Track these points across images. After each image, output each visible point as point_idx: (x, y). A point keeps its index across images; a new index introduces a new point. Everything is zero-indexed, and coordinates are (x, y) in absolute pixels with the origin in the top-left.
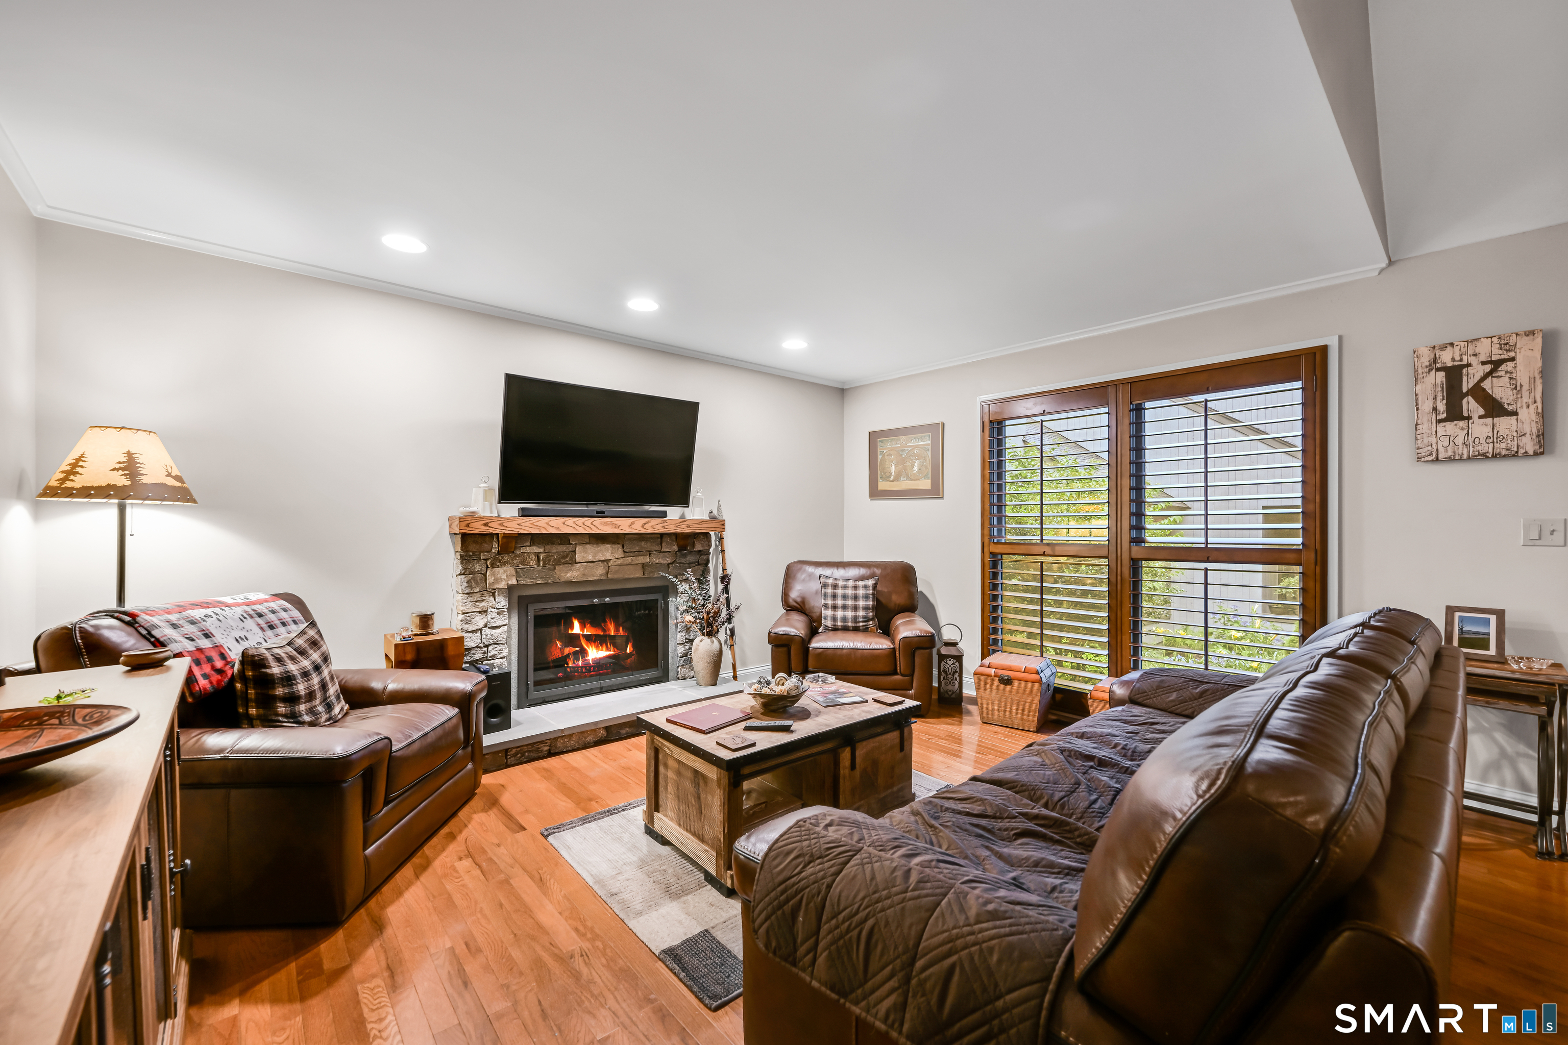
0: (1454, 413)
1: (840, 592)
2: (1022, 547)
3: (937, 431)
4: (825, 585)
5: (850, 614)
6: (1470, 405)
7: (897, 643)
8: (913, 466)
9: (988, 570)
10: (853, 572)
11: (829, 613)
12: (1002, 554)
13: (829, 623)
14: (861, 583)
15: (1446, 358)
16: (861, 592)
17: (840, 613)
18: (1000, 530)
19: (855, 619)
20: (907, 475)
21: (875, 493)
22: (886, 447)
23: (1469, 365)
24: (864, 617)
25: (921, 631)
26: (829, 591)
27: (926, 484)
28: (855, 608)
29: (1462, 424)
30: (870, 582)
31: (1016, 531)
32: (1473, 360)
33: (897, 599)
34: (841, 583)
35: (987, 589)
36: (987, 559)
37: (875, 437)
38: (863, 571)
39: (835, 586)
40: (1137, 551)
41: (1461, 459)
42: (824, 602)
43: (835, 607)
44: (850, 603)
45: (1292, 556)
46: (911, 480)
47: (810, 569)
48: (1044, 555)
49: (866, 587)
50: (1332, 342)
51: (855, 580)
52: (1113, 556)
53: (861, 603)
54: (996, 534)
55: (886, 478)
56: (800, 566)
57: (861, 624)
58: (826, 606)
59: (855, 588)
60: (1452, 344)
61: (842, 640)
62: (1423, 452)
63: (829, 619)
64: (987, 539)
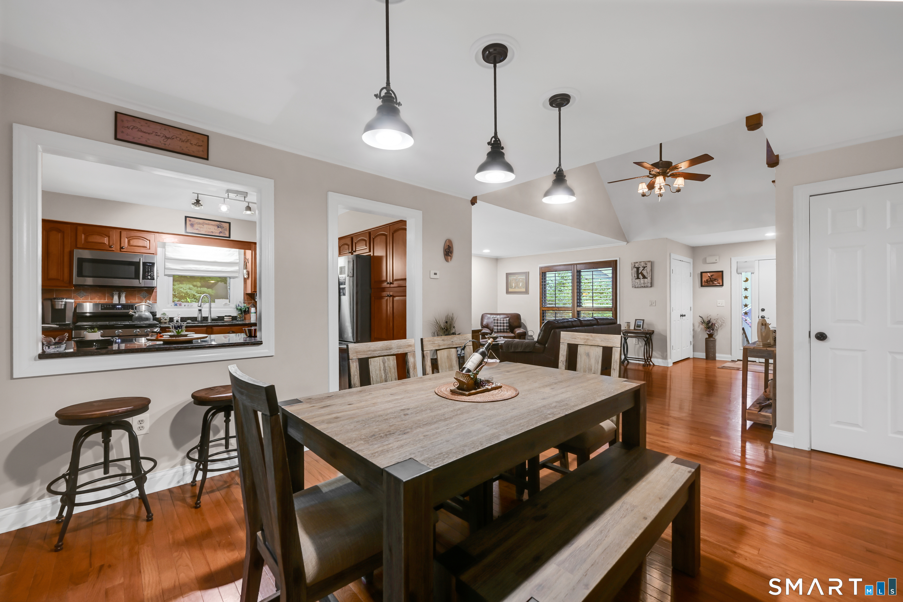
0: (638, 278)
1: (499, 321)
2: (551, 308)
3: (527, 274)
4: (494, 320)
5: (502, 328)
6: (640, 276)
7: (516, 334)
8: (520, 284)
9: (541, 315)
10: (502, 316)
11: (496, 327)
12: (546, 310)
13: (496, 331)
14: (505, 319)
15: (637, 265)
16: (505, 321)
17: (499, 328)
18: (545, 304)
19: (504, 329)
20: (518, 287)
21: (508, 292)
22: (511, 278)
23: (640, 267)
24: (506, 329)
25: (522, 331)
26: (496, 321)
27: (524, 290)
28: (504, 326)
29: (639, 280)
30: (508, 319)
31: (550, 304)
32: (641, 266)
33: (516, 324)
34: (499, 319)
35: (541, 320)
36: (541, 312)
37: (508, 275)
38: (505, 316)
39: (497, 320)
40: (579, 309)
41: (639, 287)
42: (494, 324)
43: (498, 326)
44: (502, 325)
45: (610, 309)
46: (519, 288)
47: (489, 316)
48: (556, 310)
49: (506, 320)
50: (618, 259)
51: (503, 318)
52: (573, 310)
53: (505, 325)
54: (544, 305)
55: (512, 288)
56: (486, 315)
57: (505, 331)
58: (495, 326)
59: (503, 320)
60: (637, 262)
61: (501, 334)
62: (633, 285)
63: (496, 329)
64: (541, 307)
